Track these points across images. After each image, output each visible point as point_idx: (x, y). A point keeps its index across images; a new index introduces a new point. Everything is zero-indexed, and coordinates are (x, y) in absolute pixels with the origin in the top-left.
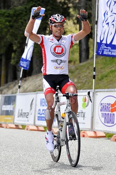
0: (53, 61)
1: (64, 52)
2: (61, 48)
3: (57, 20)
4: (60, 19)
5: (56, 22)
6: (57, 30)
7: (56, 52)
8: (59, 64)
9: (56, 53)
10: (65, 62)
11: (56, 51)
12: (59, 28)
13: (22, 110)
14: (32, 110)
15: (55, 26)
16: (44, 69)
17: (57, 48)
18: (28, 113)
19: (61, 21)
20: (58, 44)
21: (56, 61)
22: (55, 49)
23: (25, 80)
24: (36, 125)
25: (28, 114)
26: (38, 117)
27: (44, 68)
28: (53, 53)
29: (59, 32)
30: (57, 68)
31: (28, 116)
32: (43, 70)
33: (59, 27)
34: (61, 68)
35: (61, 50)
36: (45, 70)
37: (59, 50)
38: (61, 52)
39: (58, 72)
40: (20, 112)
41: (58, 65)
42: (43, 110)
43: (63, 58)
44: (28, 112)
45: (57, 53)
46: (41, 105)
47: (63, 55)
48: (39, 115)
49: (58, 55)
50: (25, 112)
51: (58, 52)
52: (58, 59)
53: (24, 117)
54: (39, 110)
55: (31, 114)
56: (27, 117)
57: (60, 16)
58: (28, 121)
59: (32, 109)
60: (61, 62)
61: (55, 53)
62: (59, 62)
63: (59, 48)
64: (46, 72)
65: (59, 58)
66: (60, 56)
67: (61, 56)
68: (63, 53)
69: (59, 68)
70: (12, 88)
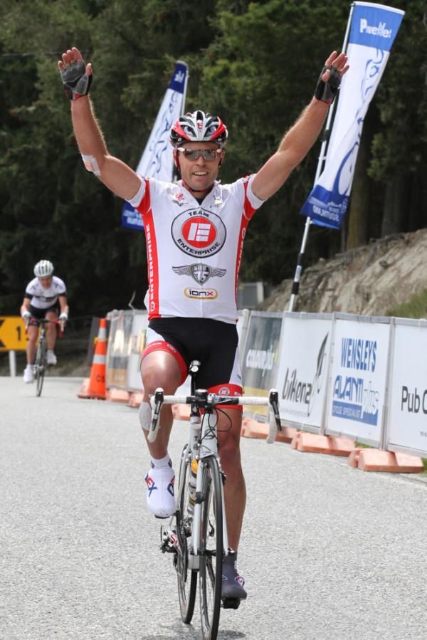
0: (179, 270)
1: (218, 239)
2: (208, 226)
3: (194, 135)
4: (204, 129)
5: (190, 142)
6: (195, 169)
7: (189, 239)
8: (201, 282)
9: (191, 242)
10: (220, 273)
11: (191, 237)
12: (200, 162)
13: (295, 373)
14: (321, 376)
15: (187, 154)
16: (152, 298)
17: (194, 226)
18: (310, 385)
19: (208, 139)
20: (198, 211)
21: (191, 270)
22: (186, 230)
23: (408, 243)
24: (327, 433)
25: (311, 390)
26: (335, 403)
27: (152, 295)
28: (180, 240)
29: (199, 173)
30: (194, 294)
31: (308, 398)
32: (150, 301)
33: (201, 158)
34: (210, 294)
35: (207, 233)
36: (156, 300)
37: (199, 232)
38: (206, 239)
39: (196, 310)
40: (290, 379)
41: (199, 286)
42: (348, 380)
43: (212, 262)
44: (311, 382)
45: (194, 243)
46: (343, 365)
47: (214, 251)
48: (336, 398)
49: (199, 250)
50: (303, 382)
51: (198, 239)
52: (196, 265)
53: (299, 399)
54: (338, 378)
55: (318, 391)
56: (307, 402)
57: (206, 120)
58: (309, 415)
59: (322, 373)
60: (206, 273)
61: (186, 243)
62: (199, 273)
63: (201, 226)
64: (157, 306)
65: (199, 261)
66: (203, 255)
67: (208, 254)
68: (213, 244)
69: (202, 295)
70: (360, 270)
